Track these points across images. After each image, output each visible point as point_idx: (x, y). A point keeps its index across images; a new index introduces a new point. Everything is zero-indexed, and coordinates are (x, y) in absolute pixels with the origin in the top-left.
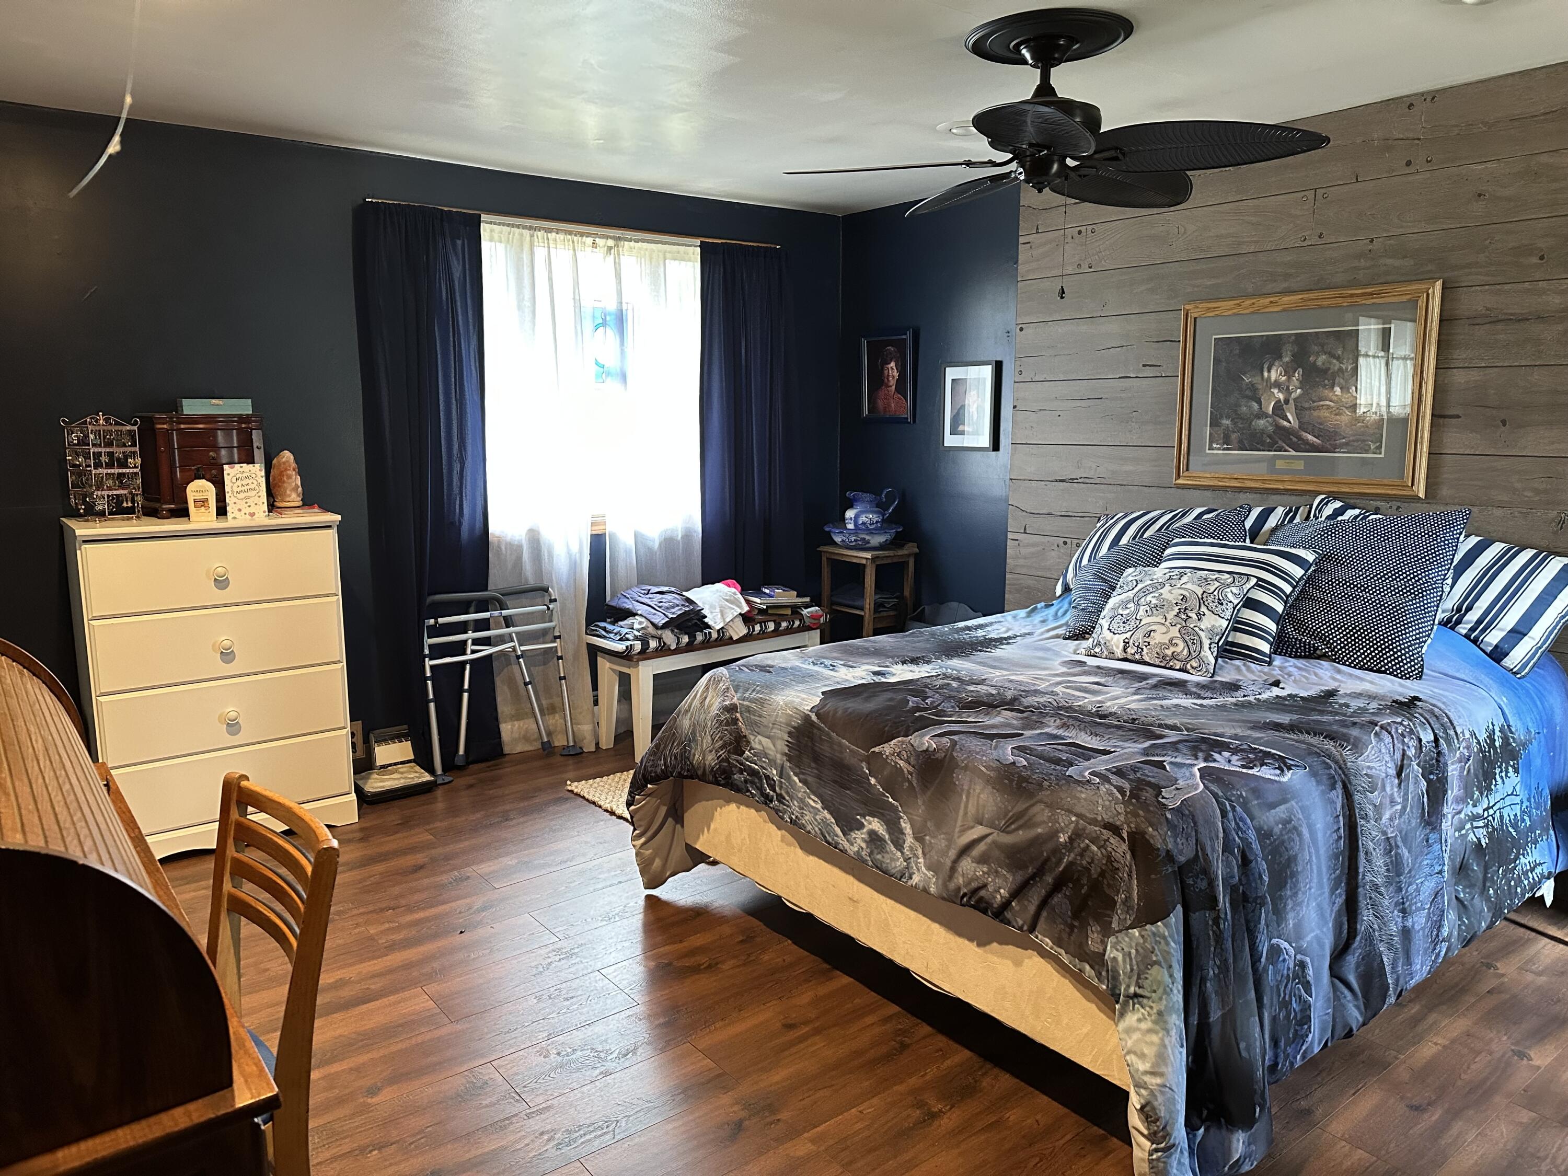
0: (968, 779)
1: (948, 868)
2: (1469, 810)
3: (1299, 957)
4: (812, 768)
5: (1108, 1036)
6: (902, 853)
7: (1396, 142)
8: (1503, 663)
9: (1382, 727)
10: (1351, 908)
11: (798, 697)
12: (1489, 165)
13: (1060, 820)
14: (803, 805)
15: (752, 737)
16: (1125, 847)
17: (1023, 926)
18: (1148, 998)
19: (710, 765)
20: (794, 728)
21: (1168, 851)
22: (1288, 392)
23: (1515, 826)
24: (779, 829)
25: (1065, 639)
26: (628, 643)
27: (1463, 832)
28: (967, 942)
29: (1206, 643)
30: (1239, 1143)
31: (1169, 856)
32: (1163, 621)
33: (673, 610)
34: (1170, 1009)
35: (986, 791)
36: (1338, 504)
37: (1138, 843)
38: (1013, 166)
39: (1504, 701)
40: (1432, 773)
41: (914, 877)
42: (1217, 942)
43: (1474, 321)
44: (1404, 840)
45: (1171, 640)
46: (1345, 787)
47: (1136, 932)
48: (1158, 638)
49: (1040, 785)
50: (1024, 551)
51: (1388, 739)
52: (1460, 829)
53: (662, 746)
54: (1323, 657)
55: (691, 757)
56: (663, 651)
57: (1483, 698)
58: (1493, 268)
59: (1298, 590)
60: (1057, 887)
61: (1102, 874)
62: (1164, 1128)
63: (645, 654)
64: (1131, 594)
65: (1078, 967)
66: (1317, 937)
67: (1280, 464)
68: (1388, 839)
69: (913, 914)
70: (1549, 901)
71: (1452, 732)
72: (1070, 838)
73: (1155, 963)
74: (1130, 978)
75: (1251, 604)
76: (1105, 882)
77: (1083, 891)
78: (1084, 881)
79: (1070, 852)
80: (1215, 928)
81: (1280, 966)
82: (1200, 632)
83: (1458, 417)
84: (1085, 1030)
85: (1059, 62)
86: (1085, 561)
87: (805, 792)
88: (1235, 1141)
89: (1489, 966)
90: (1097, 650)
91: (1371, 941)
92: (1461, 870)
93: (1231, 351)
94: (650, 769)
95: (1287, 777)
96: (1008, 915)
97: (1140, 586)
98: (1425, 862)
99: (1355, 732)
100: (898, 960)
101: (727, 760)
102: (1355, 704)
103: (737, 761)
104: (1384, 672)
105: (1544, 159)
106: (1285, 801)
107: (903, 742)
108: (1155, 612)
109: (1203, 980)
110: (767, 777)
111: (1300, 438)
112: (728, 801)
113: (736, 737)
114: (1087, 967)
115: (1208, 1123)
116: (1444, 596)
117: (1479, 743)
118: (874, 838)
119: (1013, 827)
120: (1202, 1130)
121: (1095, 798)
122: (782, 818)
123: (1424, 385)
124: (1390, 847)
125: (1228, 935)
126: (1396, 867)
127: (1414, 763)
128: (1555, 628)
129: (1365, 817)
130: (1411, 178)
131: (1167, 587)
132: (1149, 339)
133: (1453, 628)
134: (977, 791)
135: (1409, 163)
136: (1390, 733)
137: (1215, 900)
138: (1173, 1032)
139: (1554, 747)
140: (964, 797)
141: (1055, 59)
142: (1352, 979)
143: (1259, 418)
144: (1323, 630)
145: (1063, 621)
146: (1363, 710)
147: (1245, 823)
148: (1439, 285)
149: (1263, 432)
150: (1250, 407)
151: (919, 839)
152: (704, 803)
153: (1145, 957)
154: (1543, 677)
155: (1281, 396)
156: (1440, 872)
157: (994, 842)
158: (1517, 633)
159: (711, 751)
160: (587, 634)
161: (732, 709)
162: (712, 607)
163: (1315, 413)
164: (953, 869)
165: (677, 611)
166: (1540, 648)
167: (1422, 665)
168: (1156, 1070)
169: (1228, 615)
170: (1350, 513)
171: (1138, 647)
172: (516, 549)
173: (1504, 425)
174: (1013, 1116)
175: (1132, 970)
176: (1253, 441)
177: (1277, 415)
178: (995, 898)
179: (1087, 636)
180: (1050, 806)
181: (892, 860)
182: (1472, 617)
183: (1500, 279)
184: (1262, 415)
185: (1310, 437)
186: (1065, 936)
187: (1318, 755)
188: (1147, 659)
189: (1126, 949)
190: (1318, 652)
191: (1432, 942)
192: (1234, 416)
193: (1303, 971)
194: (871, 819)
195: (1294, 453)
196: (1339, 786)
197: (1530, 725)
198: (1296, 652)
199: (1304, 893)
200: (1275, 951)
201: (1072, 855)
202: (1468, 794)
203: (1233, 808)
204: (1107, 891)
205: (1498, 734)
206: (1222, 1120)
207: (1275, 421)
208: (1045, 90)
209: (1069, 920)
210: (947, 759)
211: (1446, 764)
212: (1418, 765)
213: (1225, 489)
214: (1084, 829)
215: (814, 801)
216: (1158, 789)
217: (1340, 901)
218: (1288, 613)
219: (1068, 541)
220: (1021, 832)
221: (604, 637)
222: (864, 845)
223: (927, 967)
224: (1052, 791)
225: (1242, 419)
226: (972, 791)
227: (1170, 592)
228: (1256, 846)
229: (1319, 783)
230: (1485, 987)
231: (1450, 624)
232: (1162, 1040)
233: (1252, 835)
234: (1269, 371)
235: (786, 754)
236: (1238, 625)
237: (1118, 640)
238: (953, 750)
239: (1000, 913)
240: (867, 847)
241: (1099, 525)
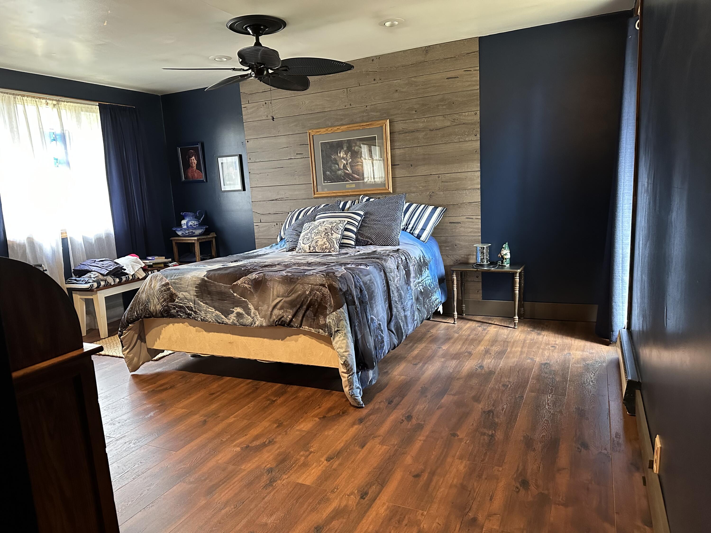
0: (272, 283)
1: (269, 314)
2: (417, 281)
3: (379, 322)
4: (208, 297)
5: (329, 353)
6: (251, 316)
7: (369, 73)
8: (420, 239)
9: (391, 256)
10: (390, 308)
11: (196, 274)
12: (398, 81)
13: (306, 287)
14: (206, 312)
15: (178, 293)
16: (327, 290)
17: (298, 326)
18: (341, 330)
19: (159, 310)
20: (198, 284)
21: (340, 288)
22: (347, 161)
23: (429, 286)
24: (194, 327)
25: (287, 251)
26: (91, 284)
27: (416, 287)
28: (278, 341)
29: (335, 242)
30: (371, 374)
31: (341, 290)
32: (321, 237)
33: (110, 267)
34: (348, 332)
35: (279, 286)
36: (367, 198)
37: (331, 288)
38: (250, 71)
39: (422, 249)
40: (406, 268)
41: (256, 323)
42: (357, 315)
43: (400, 133)
44: (401, 288)
45: (324, 242)
46: (384, 271)
47: (334, 313)
48: (320, 243)
49: (298, 279)
50: (262, 229)
51: (393, 258)
52: (415, 286)
53: (134, 308)
54: (371, 244)
55: (149, 308)
56: (108, 286)
57: (416, 248)
58: (403, 115)
59: (360, 224)
60: (307, 309)
61: (321, 300)
62: (351, 367)
63: (99, 288)
64: (308, 231)
65: (318, 331)
66: (382, 316)
67: (348, 186)
68: (397, 287)
69: (256, 339)
70: (441, 312)
71: (410, 257)
72: (310, 292)
73: (342, 320)
74: (335, 326)
75: (346, 230)
76: (323, 302)
77: (316, 307)
78: (316, 303)
79: (310, 296)
80: (356, 311)
81: (374, 324)
82: (333, 239)
83: (399, 165)
84: (321, 354)
85: (262, 34)
86: (287, 227)
87: (207, 307)
88: (369, 373)
89: (428, 331)
90: (300, 251)
91: (397, 318)
92: (417, 299)
93: (327, 147)
94: (129, 318)
95: (368, 268)
96: (292, 324)
97: (311, 228)
98: (408, 296)
99: (384, 257)
100: (252, 357)
101: (167, 306)
102: (382, 252)
103: (172, 305)
104: (389, 245)
105: (413, 79)
106: (369, 274)
107: (245, 278)
108: (317, 235)
109: (355, 326)
110: (188, 307)
111: (352, 176)
112: (168, 324)
113: (170, 295)
114: (321, 330)
115: (362, 370)
116: (402, 221)
117: (417, 260)
118: (239, 315)
119: (290, 294)
120: (360, 373)
121: (316, 278)
122: (197, 320)
123: (388, 155)
124: (398, 290)
125: (360, 312)
126: (400, 296)
127: (401, 265)
128: (432, 227)
129: (390, 280)
130: (375, 85)
131: (320, 227)
132: (297, 144)
133: (406, 231)
134: (276, 286)
135: (374, 80)
136: (393, 257)
137: (355, 302)
138: (350, 338)
139: (437, 263)
140: (272, 289)
141: (260, 33)
142: (393, 330)
143: (339, 171)
144: (369, 235)
145: (284, 247)
146: (385, 253)
147: (359, 280)
148: (388, 121)
149: (341, 175)
150: (335, 167)
151: (256, 309)
152: (156, 328)
153: (338, 319)
154: (431, 243)
155: (345, 162)
156: (412, 299)
157: (284, 301)
158: (423, 229)
159: (158, 304)
160: (66, 284)
161: (167, 284)
162: (127, 265)
163: (356, 167)
164: (271, 314)
165: (112, 268)
166: (429, 233)
167: (399, 242)
168: (346, 350)
169: (340, 233)
170: (371, 200)
171: (314, 247)
172: (22, 247)
173: (412, 166)
174: (300, 394)
175: (335, 323)
176: (339, 179)
177: (345, 169)
178: (287, 319)
179: (294, 250)
180: (302, 284)
181: (247, 320)
182: (410, 226)
183: (406, 119)
184: (339, 169)
185: (356, 176)
186: (312, 323)
187: (376, 263)
188: (317, 251)
189: (332, 318)
190: (369, 243)
191: (413, 320)
192: (330, 171)
193: (380, 327)
194: (236, 308)
195: (351, 182)
196: (382, 271)
197: (430, 256)
198: (362, 244)
199: (378, 302)
200: (372, 319)
201: (311, 297)
202: (416, 276)
203: (356, 276)
204: (324, 304)
205: (422, 258)
206: (365, 368)
207: (344, 171)
208: (258, 43)
209: (313, 317)
210: (263, 279)
211: (409, 266)
212: (402, 266)
213: (331, 197)
214: (314, 288)
215: (211, 309)
216: (334, 273)
217: (387, 305)
218: (358, 230)
219: (278, 223)
220: (293, 295)
221: (77, 283)
222: (235, 318)
223: (263, 356)
224: (302, 279)
225: (333, 171)
226: (274, 287)
227: (321, 228)
228: (363, 286)
229: (377, 270)
230: (428, 336)
231: (405, 230)
232: (347, 341)
233: (362, 283)
234: (340, 154)
235: (196, 295)
236: (344, 237)
237: (307, 246)
238: (265, 276)
239: (289, 324)
240: (236, 319)
241: (289, 215)
